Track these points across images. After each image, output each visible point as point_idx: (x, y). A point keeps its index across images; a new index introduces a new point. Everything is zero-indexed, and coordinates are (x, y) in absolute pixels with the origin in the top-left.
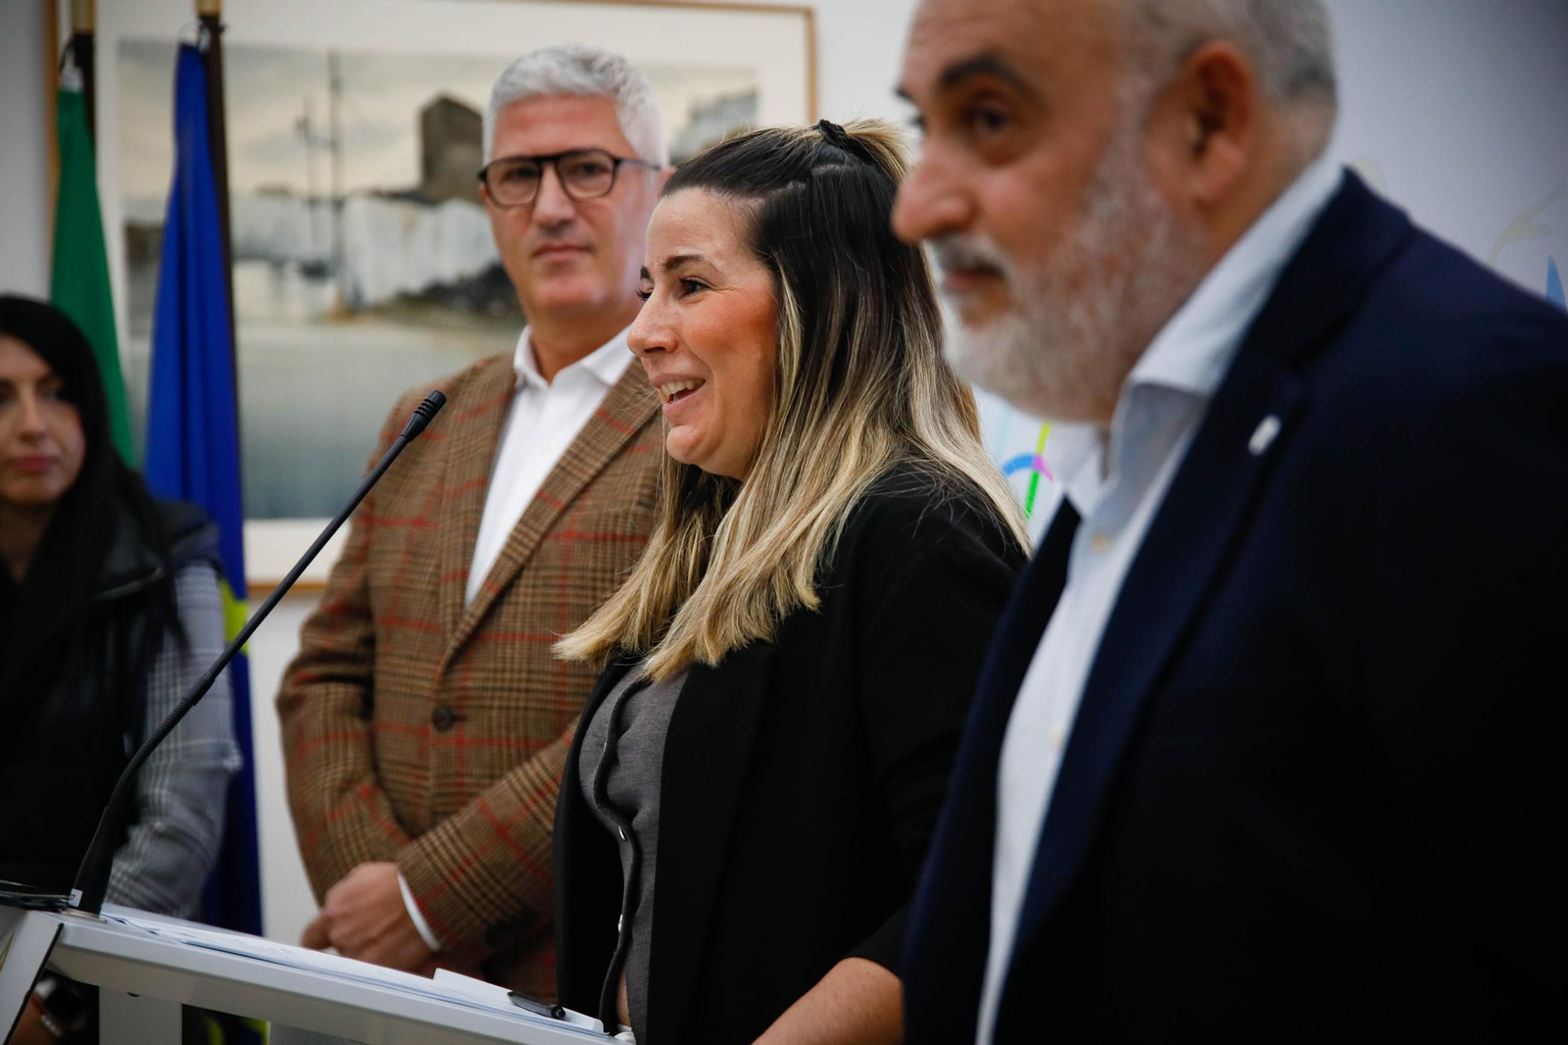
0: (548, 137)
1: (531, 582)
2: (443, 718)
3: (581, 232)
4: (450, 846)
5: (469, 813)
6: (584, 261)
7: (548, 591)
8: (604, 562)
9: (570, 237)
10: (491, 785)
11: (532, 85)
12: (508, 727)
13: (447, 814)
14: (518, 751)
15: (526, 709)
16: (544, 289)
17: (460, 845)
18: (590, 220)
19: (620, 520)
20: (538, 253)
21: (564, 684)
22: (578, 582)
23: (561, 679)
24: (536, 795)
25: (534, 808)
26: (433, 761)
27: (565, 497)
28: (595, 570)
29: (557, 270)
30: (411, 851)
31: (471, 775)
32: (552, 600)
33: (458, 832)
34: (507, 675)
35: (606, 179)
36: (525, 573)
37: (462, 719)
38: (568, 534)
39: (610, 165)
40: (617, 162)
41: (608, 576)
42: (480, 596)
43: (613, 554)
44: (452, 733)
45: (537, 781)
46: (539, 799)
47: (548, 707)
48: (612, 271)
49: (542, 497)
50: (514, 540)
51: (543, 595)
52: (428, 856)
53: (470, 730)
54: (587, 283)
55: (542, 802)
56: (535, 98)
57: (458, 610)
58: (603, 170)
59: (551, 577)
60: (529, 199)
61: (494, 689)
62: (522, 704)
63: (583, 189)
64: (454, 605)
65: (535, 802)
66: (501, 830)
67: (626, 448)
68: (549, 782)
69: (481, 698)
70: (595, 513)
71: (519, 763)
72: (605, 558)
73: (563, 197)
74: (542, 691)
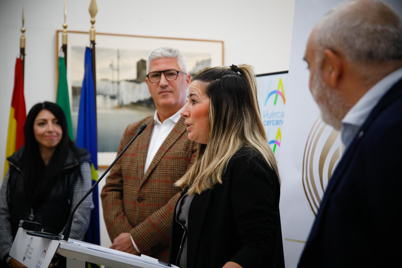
0: (162, 67)
1: (159, 168)
2: (140, 200)
3: (170, 88)
4: (142, 229)
5: (146, 221)
6: (171, 94)
7: (163, 170)
8: (176, 164)
9: (167, 89)
10: (151, 215)
11: (159, 55)
12: (155, 202)
13: (141, 222)
14: (157, 207)
15: (159, 197)
16: (162, 101)
17: (144, 229)
18: (172, 85)
19: (179, 154)
20: (160, 93)
21: (167, 192)
22: (170, 168)
23: (166, 190)
24: (161, 217)
25: (161, 220)
26: (138, 210)
27: (166, 149)
28: (174, 165)
29: (164, 97)
30: (133, 230)
31: (146, 213)
32: (164, 172)
33: (144, 226)
34: (154, 190)
35: (175, 76)
36: (158, 166)
37: (144, 200)
38: (167, 157)
39: (176, 73)
40: (178, 72)
41: (177, 167)
42: (147, 171)
43: (178, 162)
44: (142, 203)
45: (162, 214)
46: (162, 218)
47: (164, 197)
48: (177, 97)
49: (161, 149)
50: (155, 159)
51: (162, 171)
52: (137, 231)
53: (146, 202)
54: (171, 100)
55: (163, 219)
56: (159, 58)
57: (142, 175)
58: (175, 74)
59: (164, 167)
60: (158, 81)
61: (151, 193)
62: (158, 196)
63: (170, 79)
64: (142, 174)
65: (161, 219)
66: (153, 225)
67: (180, 137)
68: (165, 214)
69: (148, 195)
70: (173, 152)
71: (157, 210)
72: (176, 163)
73: (166, 80)
74: (162, 193)
